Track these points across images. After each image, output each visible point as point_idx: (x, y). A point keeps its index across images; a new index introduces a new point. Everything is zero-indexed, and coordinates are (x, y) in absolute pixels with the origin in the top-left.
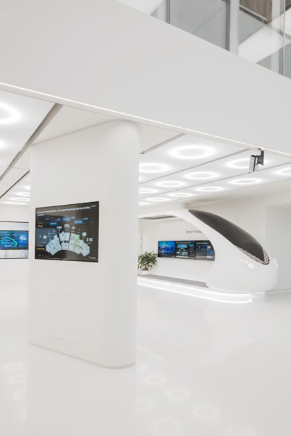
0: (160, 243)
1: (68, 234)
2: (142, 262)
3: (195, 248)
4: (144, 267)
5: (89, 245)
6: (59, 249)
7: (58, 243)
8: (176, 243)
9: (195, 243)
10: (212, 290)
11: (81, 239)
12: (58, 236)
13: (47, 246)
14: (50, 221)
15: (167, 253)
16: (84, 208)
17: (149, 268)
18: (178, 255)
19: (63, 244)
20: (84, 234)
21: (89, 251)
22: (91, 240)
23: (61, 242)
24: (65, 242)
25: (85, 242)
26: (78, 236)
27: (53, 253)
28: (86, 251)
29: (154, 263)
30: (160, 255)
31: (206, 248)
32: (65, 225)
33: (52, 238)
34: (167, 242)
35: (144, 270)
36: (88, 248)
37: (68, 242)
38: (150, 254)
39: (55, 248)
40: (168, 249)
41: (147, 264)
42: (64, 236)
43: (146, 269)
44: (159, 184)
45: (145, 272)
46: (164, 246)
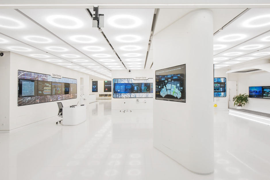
0: (250, 88)
1: (170, 85)
2: (237, 101)
4: (239, 104)
5: (181, 92)
6: (166, 94)
7: (166, 90)
8: (263, 88)
11: (176, 88)
12: (166, 87)
13: (161, 92)
14: (162, 78)
15: (256, 95)
16: (178, 69)
17: (243, 105)
18: (265, 96)
19: (168, 91)
20: (178, 85)
21: (181, 95)
22: (182, 88)
23: (167, 90)
24: (169, 90)
25: (179, 90)
26: (175, 86)
27: (163, 96)
28: (179, 95)
29: (246, 102)
30: (251, 96)
32: (169, 80)
33: (163, 88)
34: (256, 87)
35: (239, 106)
36: (180, 93)
37: (170, 90)
38: (243, 96)
39: (164, 93)
40: (256, 92)
41: (241, 102)
42: (169, 86)
43: (240, 105)
44: (242, 48)
45: (240, 108)
46: (253, 90)
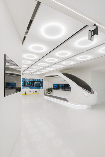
0: (53, 85)
2: (48, 91)
3: (65, 86)
8: (58, 85)
9: (65, 85)
10: (70, 103)
15: (56, 88)
18: (59, 89)
29: (51, 91)
30: (54, 89)
31: (68, 86)
38: (50, 88)
40: (56, 86)
41: (49, 92)
43: (49, 93)
45: (49, 94)
